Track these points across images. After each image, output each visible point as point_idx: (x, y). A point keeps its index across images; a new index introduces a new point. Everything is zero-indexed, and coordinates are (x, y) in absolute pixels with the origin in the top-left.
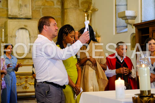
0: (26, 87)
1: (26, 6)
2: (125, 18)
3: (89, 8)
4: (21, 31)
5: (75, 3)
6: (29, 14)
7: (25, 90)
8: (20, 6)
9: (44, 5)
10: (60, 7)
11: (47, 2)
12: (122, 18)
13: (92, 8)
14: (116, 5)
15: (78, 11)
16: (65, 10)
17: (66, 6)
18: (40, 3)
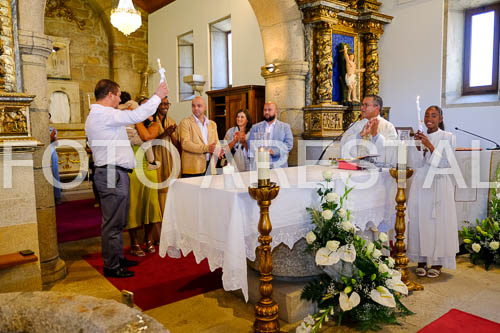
0: (67, 166)
1: (62, 62)
2: (192, 83)
3: (144, 69)
4: (57, 95)
5: (126, 62)
6: (68, 74)
7: (66, 170)
8: (55, 63)
9: (86, 63)
10: (108, 66)
11: (91, 59)
12: (188, 83)
13: (148, 69)
14: (179, 68)
15: (131, 72)
17: (115, 65)
18: (81, 60)
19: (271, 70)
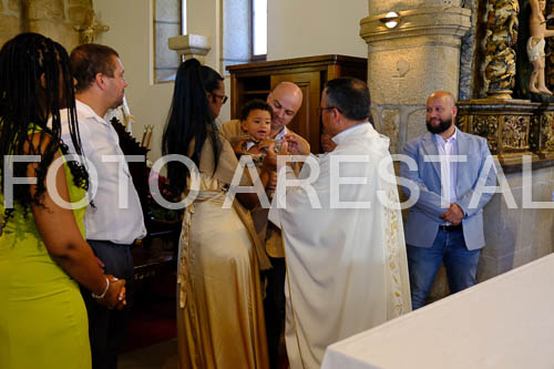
2: (185, 50)
12: (178, 49)
14: (155, 22)
16: (32, 24)
17: (32, 15)
19: (391, 25)
